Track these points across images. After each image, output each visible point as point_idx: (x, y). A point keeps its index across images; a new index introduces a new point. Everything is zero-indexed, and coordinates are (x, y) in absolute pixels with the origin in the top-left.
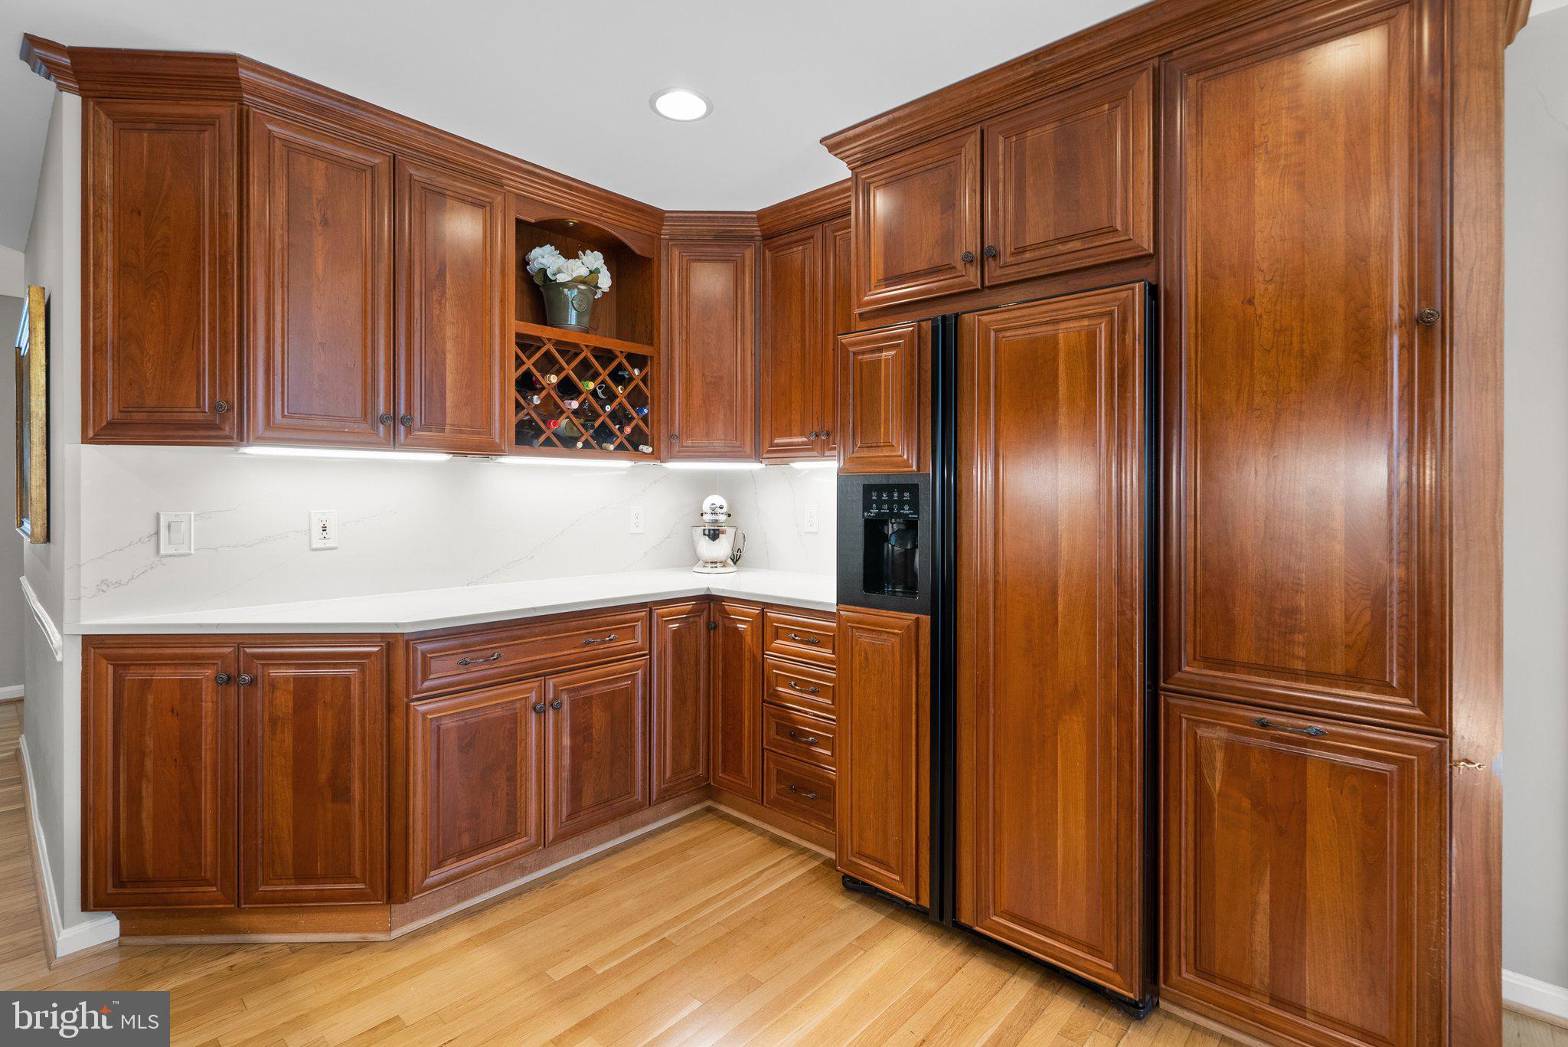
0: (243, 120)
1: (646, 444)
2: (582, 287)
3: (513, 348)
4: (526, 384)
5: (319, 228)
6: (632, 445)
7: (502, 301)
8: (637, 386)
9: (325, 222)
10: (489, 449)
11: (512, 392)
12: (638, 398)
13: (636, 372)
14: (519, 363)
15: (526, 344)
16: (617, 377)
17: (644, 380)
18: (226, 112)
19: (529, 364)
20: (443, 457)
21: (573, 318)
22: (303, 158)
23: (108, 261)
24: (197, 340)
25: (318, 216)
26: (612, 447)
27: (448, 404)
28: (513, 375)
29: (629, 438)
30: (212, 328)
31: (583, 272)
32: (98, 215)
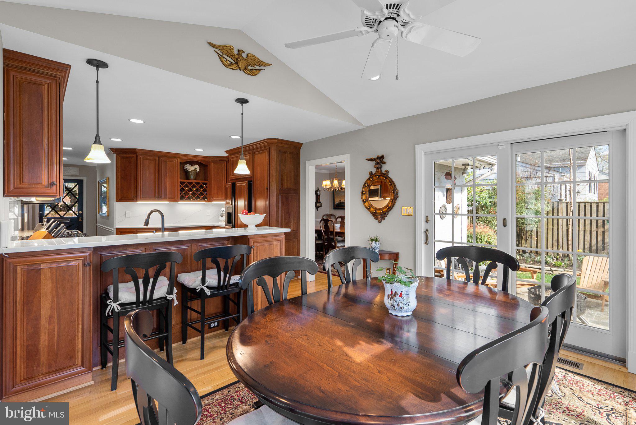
0: (137, 156)
1: (207, 199)
2: (194, 172)
3: (179, 184)
4: (182, 190)
5: (147, 170)
6: (204, 199)
7: (177, 177)
8: (205, 188)
9: (148, 169)
10: (176, 201)
11: (179, 191)
12: (205, 191)
13: (205, 186)
14: (180, 186)
15: (182, 183)
16: (201, 187)
17: (206, 187)
18: (135, 156)
19: (182, 186)
20: (167, 202)
21: (191, 177)
22: (145, 160)
23: (119, 177)
24: (131, 188)
25: (147, 168)
26: (199, 200)
27: (168, 194)
28: (179, 188)
29: (202, 198)
30: (133, 186)
31: (193, 169)
32: (118, 170)
